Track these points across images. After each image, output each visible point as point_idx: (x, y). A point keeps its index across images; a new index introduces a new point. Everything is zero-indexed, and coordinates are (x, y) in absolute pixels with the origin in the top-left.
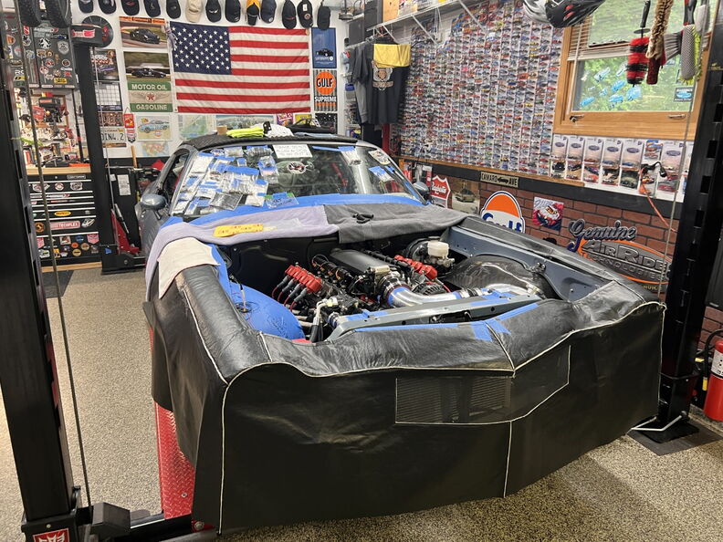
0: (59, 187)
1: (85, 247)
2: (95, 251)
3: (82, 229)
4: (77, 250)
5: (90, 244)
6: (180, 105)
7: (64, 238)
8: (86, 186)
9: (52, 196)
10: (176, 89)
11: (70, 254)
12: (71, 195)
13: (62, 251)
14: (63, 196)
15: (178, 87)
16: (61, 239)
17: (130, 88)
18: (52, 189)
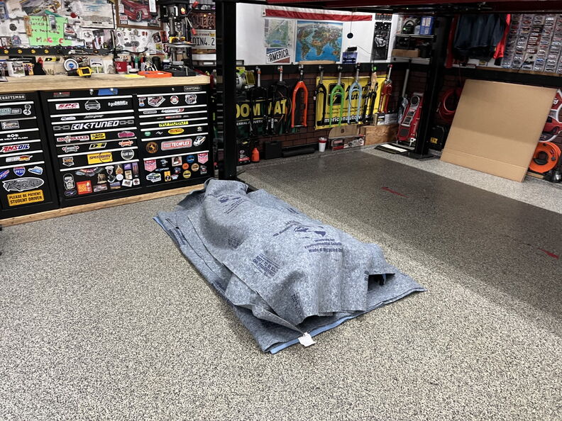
0: (175, 100)
1: (195, 169)
2: (204, 171)
3: (193, 148)
4: (187, 172)
5: (200, 164)
6: (267, 8)
7: (176, 159)
8: (201, 99)
9: (168, 111)
11: (181, 175)
12: (186, 110)
13: (173, 173)
14: (177, 111)
16: (173, 159)
18: (167, 103)
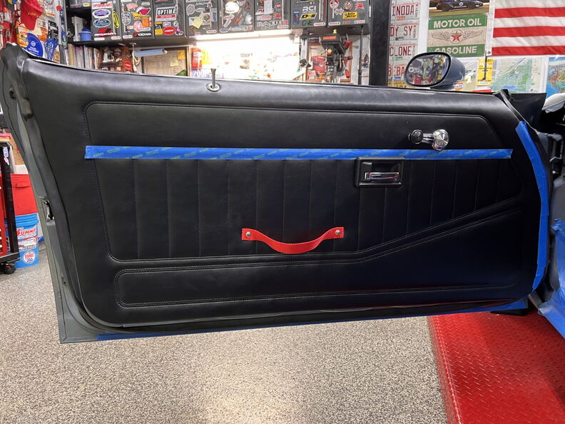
6: (495, 46)
10: (493, 23)
15: (498, 20)
17: (431, 27)
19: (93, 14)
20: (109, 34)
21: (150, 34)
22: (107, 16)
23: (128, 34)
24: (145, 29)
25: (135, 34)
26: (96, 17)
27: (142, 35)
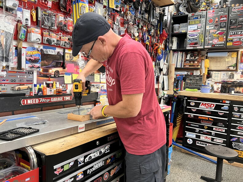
19: (188, 36)
20: (196, 45)
21: (223, 45)
22: (197, 36)
23: (208, 45)
24: (220, 43)
25: (213, 45)
26: (189, 37)
27: (217, 45)
